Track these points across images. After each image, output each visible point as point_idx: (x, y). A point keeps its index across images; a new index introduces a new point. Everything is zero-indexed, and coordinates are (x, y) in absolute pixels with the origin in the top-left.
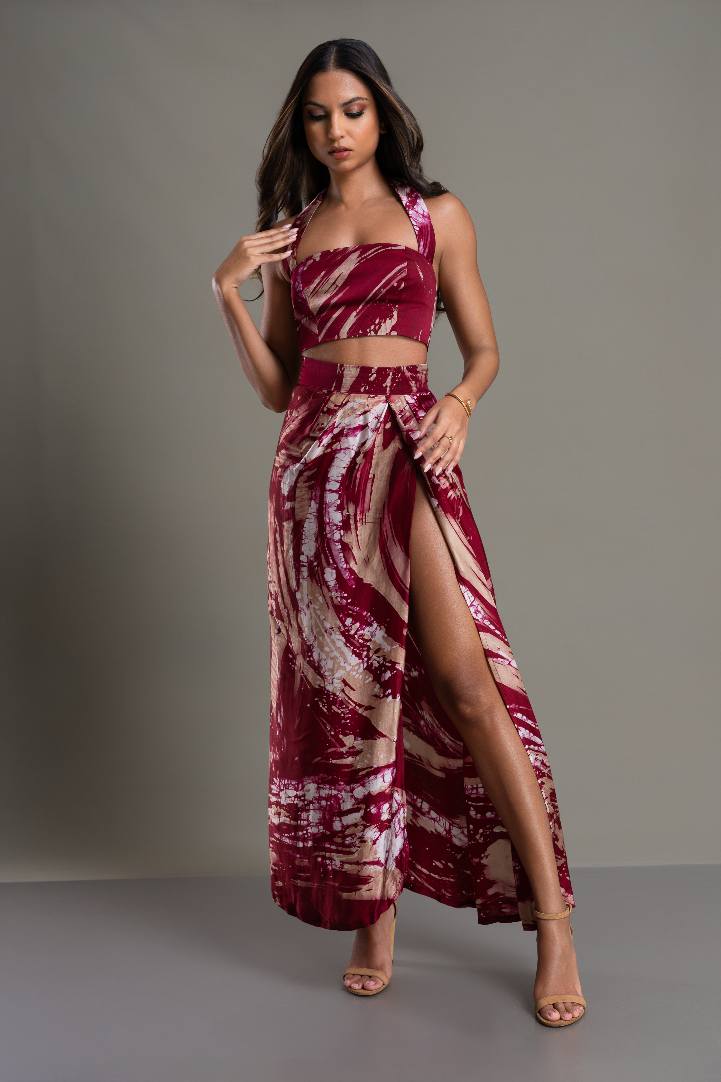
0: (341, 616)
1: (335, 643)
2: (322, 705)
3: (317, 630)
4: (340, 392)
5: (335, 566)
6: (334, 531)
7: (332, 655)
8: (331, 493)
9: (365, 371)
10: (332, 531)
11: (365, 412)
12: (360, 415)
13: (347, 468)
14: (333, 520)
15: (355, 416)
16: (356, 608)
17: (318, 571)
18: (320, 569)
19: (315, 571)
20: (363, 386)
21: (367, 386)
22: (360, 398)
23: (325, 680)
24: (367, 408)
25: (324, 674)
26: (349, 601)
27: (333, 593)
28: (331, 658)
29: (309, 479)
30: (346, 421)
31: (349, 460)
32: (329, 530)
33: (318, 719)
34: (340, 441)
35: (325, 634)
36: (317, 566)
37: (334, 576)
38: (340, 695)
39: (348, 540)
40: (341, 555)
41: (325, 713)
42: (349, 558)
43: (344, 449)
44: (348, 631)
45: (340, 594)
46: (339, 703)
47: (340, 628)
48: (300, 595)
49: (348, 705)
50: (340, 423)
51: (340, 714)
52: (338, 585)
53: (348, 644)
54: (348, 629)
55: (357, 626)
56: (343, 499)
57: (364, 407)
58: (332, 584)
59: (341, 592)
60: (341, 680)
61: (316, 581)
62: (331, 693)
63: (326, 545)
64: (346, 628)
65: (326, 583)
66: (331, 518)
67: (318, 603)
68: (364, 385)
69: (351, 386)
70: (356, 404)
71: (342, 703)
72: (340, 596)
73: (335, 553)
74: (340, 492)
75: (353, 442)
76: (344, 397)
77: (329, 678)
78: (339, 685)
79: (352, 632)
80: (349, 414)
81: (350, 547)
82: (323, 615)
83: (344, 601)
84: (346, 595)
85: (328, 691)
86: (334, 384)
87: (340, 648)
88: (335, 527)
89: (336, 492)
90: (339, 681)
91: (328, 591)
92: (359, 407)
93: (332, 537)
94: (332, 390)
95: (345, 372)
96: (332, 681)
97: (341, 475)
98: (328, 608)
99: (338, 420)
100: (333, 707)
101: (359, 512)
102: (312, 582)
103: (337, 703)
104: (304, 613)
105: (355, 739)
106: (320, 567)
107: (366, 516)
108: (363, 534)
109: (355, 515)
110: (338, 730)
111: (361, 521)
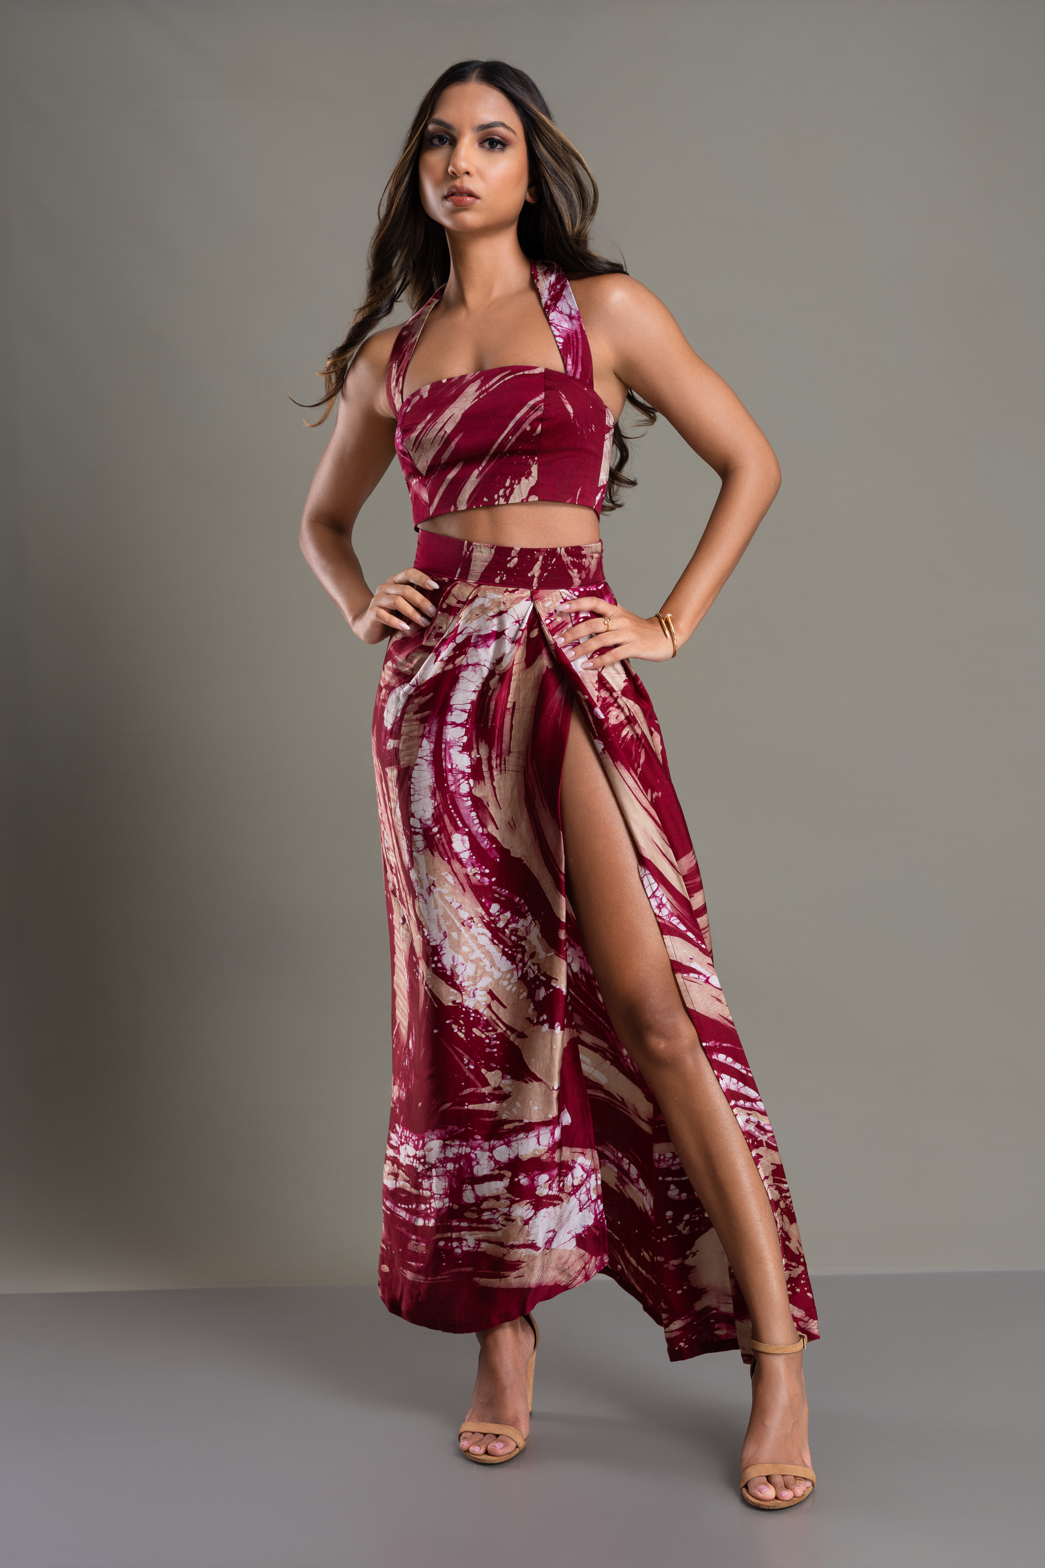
0: (483, 900)
1: (477, 940)
2: (458, 1029)
3: (448, 923)
4: (466, 582)
5: (467, 830)
6: (459, 781)
7: (473, 957)
8: (454, 727)
9: (502, 553)
10: (456, 781)
11: (500, 614)
12: (493, 617)
13: (479, 692)
14: (457, 765)
15: (486, 617)
16: (505, 891)
17: (441, 839)
18: (445, 836)
19: (436, 840)
20: (498, 575)
21: (505, 575)
22: (493, 592)
23: (463, 993)
24: (502, 608)
25: (461, 985)
26: (494, 879)
27: (469, 869)
28: (471, 961)
29: (422, 708)
30: (474, 625)
31: (481, 681)
32: (453, 779)
33: (451, 1049)
34: (465, 653)
35: (462, 928)
36: (438, 832)
37: (468, 845)
38: (485, 1012)
39: (481, 794)
40: (474, 814)
41: (462, 1039)
42: (486, 819)
43: (472, 665)
44: (495, 922)
45: (479, 870)
46: (483, 1024)
47: (482, 918)
48: (416, 874)
49: (496, 1027)
50: (466, 628)
51: (483, 1040)
52: (474, 857)
53: (495, 941)
54: (495, 920)
55: (507, 917)
56: (471, 735)
57: (499, 606)
58: (465, 855)
59: (480, 867)
60: (486, 990)
61: (440, 853)
62: (471, 1011)
63: (449, 802)
64: (492, 918)
65: (456, 856)
66: (453, 762)
67: (447, 885)
68: (500, 573)
69: (482, 574)
70: (488, 600)
71: (487, 1024)
72: (479, 872)
73: (464, 812)
74: (468, 726)
75: (485, 655)
76: (471, 589)
77: (469, 989)
78: (484, 998)
79: (501, 925)
80: (477, 615)
81: (485, 803)
82: (457, 901)
83: (486, 879)
84: (487, 871)
85: (467, 1008)
86: (459, 570)
87: (484, 946)
88: (460, 776)
89: (462, 725)
90: (485, 993)
91: (461, 866)
92: (491, 605)
93: (457, 789)
94: (456, 579)
95: (474, 554)
96: (473, 994)
97: (470, 701)
98: (464, 890)
99: (461, 622)
100: (474, 1030)
101: (495, 756)
102: (433, 855)
103: (479, 1024)
104: (424, 901)
105: (502, 1076)
106: (444, 833)
107: (505, 760)
108: (502, 784)
109: (489, 759)
110: (481, 1063)
111: (498, 767)
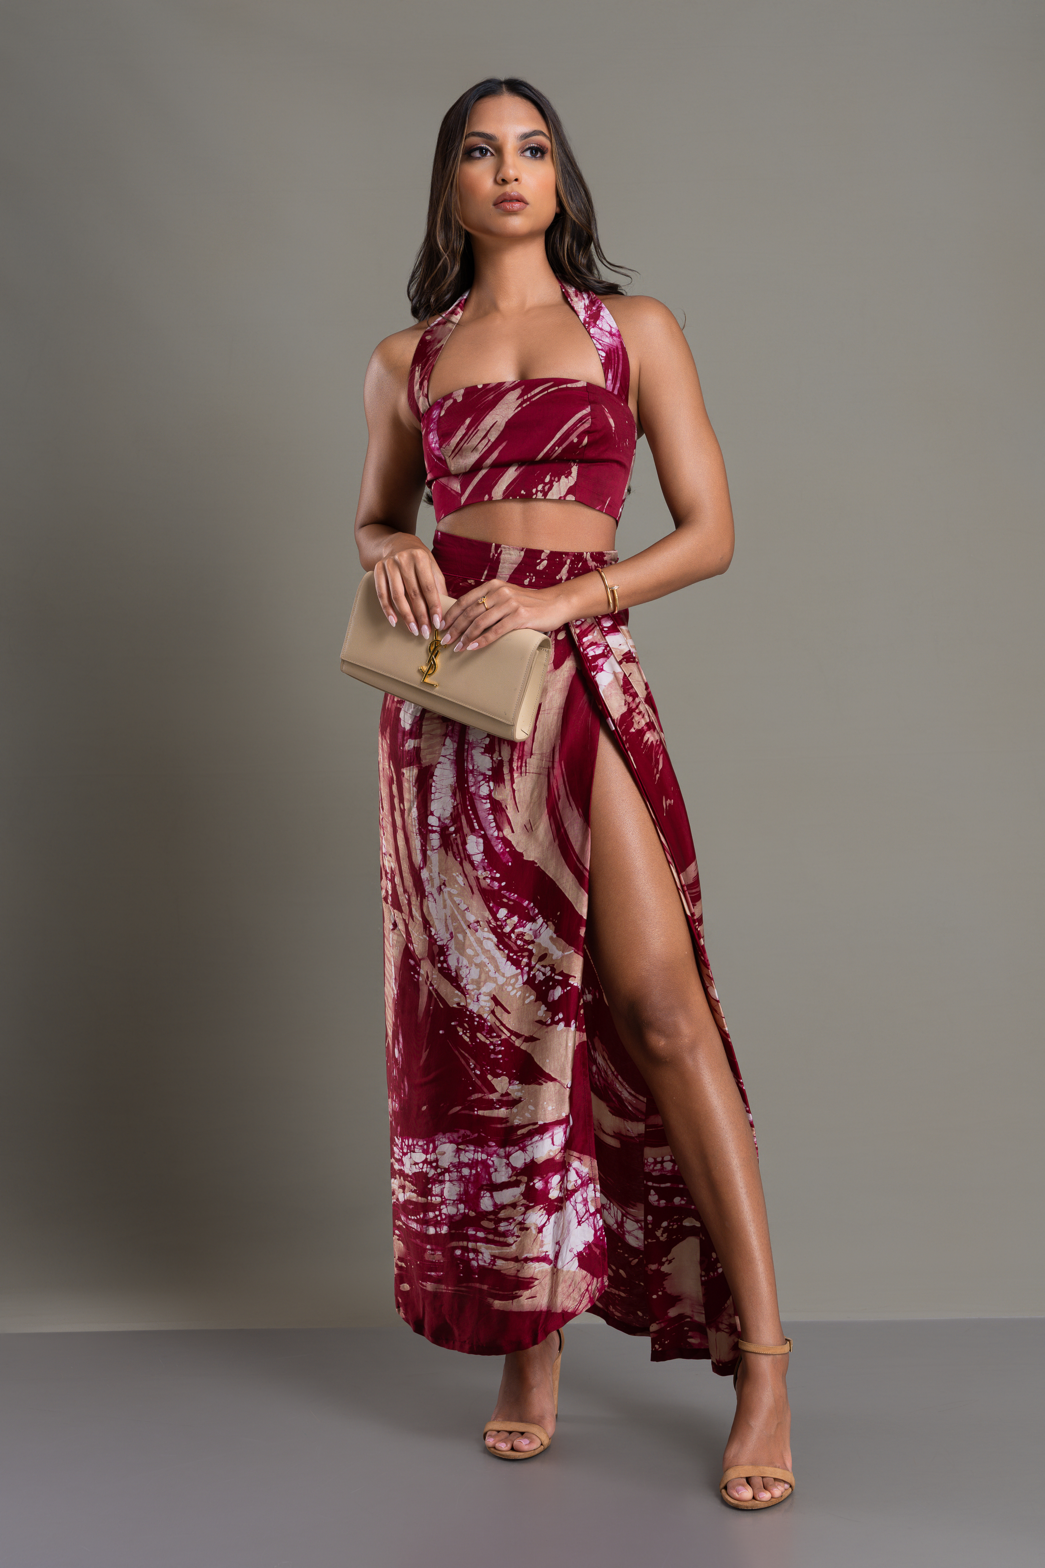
0: (491, 905)
1: (482, 944)
2: (463, 1032)
3: (454, 924)
5: (483, 832)
6: (480, 782)
7: (478, 961)
9: (533, 555)
10: (476, 783)
14: (478, 767)
16: (514, 895)
17: (456, 839)
18: (460, 836)
19: (452, 839)
20: (528, 577)
21: (534, 577)
23: (467, 996)
25: (465, 987)
26: (503, 884)
27: (480, 873)
28: (476, 965)
32: (473, 780)
33: (457, 1052)
35: (468, 931)
36: (455, 832)
37: (481, 848)
38: (489, 1018)
39: (501, 797)
40: (491, 817)
41: (468, 1042)
42: (503, 823)
44: (502, 927)
45: (490, 874)
46: (487, 1030)
47: (489, 923)
48: (428, 873)
49: (500, 1033)
51: (488, 1045)
52: (487, 861)
53: (501, 947)
54: (502, 925)
55: (514, 921)
58: (478, 858)
59: (491, 871)
60: (490, 996)
61: (454, 853)
62: (475, 1016)
63: (468, 803)
64: (499, 923)
65: (468, 859)
66: (475, 763)
67: (456, 886)
68: (530, 575)
69: (512, 575)
71: (491, 1030)
72: (490, 876)
73: (482, 814)
77: (473, 993)
78: (487, 1003)
79: (507, 930)
81: (504, 806)
82: (464, 904)
83: (496, 884)
84: (498, 875)
85: (471, 1011)
86: (486, 572)
87: (489, 951)
88: (481, 778)
90: (488, 998)
91: (472, 868)
93: (477, 791)
94: (482, 580)
95: (502, 556)
96: (477, 997)
98: (473, 893)
100: (479, 1035)
101: (516, 758)
102: (447, 855)
103: (484, 1030)
104: (433, 900)
105: (509, 1082)
106: (460, 834)
107: (526, 763)
108: (521, 786)
109: (511, 761)
110: (486, 1068)
111: (519, 769)
